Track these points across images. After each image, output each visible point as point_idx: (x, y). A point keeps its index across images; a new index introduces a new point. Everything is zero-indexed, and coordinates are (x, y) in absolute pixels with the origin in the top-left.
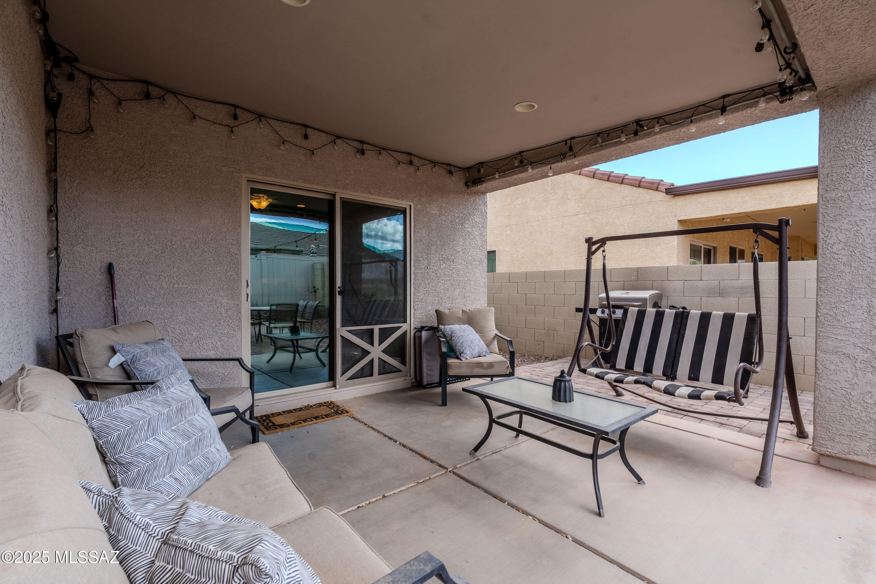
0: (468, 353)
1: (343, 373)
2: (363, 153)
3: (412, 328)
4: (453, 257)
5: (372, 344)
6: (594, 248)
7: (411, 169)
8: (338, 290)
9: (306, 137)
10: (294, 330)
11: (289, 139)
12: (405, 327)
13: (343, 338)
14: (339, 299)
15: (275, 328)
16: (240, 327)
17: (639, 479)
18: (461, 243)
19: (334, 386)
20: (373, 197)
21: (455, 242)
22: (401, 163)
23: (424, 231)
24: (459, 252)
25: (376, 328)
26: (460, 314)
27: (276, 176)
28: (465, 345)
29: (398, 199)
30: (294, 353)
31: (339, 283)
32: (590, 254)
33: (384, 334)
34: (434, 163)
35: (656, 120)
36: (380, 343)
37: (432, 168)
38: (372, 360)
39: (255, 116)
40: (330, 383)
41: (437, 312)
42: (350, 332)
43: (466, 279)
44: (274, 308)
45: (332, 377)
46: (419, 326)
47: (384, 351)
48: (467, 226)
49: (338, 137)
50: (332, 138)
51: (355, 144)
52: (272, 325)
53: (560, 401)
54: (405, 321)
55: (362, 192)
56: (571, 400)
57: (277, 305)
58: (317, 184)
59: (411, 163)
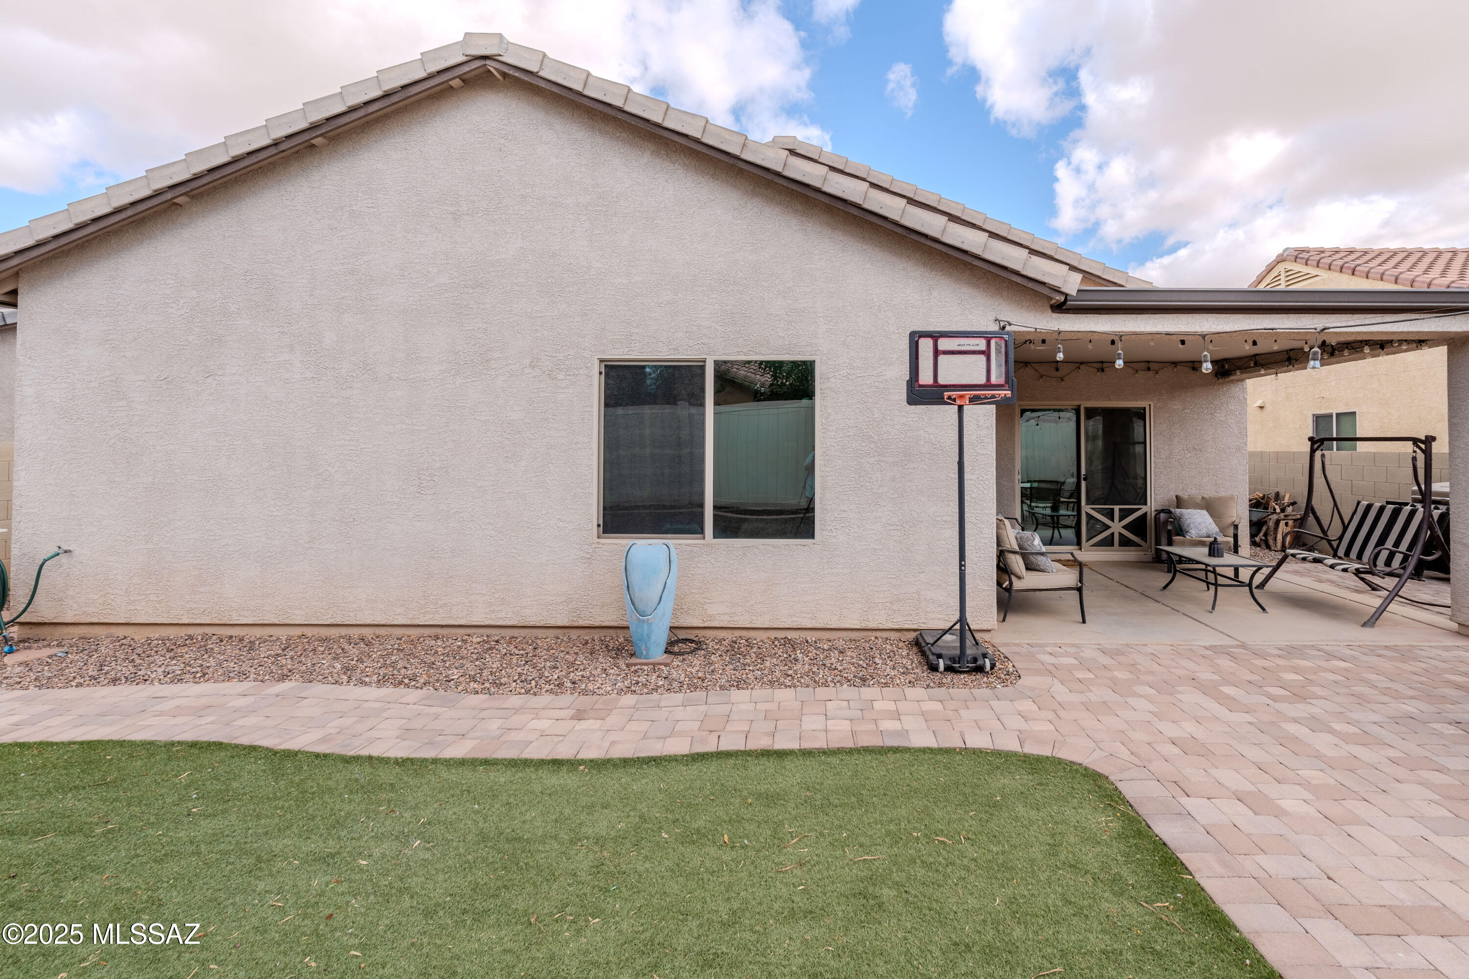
0: (1193, 532)
1: (1088, 541)
2: (1103, 370)
3: (1153, 510)
4: (1200, 446)
5: (1113, 520)
6: (1316, 446)
7: (1151, 373)
8: (1083, 477)
9: (1057, 370)
10: (1055, 508)
11: (1045, 373)
12: (1144, 509)
13: (1087, 513)
14: (1083, 484)
15: (1036, 507)
16: (1014, 500)
17: (1263, 609)
18: (1211, 433)
19: (1081, 549)
20: (1113, 402)
21: (1203, 432)
22: (1139, 372)
23: (1165, 425)
24: (1208, 441)
25: (1117, 508)
26: (1199, 500)
27: (1037, 400)
28: (1192, 526)
29: (1137, 401)
30: (1054, 528)
31: (1083, 472)
32: (1313, 451)
33: (1124, 514)
34: (1175, 364)
35: (1346, 346)
36: (1120, 520)
37: (1173, 369)
38: (1113, 534)
39: (1023, 364)
40: (1076, 547)
41: (1177, 496)
42: (1092, 509)
43: (1218, 467)
44: (1035, 485)
45: (1079, 543)
46: (1160, 508)
47: (1124, 527)
48: (1218, 415)
49: (1082, 363)
50: (1077, 365)
51: (1095, 365)
52: (1033, 504)
53: (1214, 556)
54: (1146, 504)
55: (1103, 400)
56: (1222, 556)
57: (1039, 482)
58: (1066, 400)
59: (1149, 369)
